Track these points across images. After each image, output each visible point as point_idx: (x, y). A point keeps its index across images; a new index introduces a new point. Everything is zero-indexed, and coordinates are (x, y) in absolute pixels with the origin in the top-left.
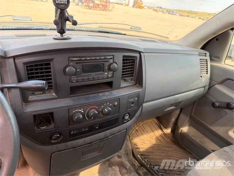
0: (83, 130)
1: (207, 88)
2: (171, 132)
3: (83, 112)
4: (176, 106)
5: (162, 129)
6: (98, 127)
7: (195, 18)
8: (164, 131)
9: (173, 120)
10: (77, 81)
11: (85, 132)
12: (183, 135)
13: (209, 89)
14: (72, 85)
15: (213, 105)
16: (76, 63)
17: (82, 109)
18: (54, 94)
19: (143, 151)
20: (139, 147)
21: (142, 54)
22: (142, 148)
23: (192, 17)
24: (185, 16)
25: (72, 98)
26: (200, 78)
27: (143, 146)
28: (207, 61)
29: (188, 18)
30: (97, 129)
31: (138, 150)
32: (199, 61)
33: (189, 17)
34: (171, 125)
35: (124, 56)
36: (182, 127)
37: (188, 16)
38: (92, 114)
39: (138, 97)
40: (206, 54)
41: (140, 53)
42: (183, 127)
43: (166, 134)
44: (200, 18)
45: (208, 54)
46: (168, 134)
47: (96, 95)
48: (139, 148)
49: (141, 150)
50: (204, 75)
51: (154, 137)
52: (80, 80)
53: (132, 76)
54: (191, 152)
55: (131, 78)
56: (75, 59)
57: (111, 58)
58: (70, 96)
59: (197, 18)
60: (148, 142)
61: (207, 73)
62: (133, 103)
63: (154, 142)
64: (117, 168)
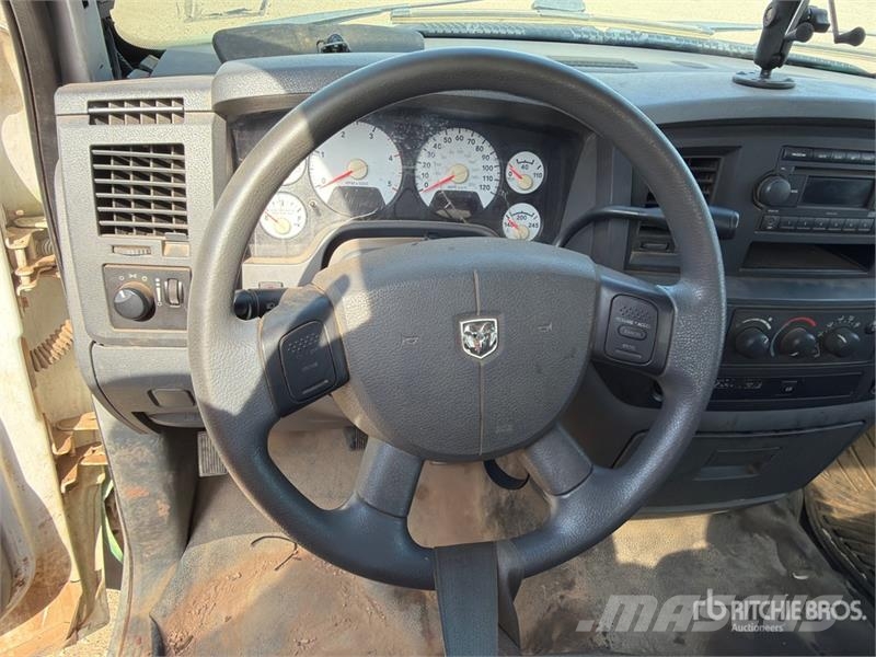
0: (749, 385)
3: (769, 327)
6: (791, 389)
10: (777, 228)
11: (752, 394)
14: (760, 236)
16: (797, 168)
17: (770, 319)
20: (826, 501)
22: (839, 510)
25: (743, 279)
30: (788, 392)
38: (797, 342)
47: (815, 282)
52: (786, 224)
56: (799, 155)
58: (741, 270)
64: (770, 544)
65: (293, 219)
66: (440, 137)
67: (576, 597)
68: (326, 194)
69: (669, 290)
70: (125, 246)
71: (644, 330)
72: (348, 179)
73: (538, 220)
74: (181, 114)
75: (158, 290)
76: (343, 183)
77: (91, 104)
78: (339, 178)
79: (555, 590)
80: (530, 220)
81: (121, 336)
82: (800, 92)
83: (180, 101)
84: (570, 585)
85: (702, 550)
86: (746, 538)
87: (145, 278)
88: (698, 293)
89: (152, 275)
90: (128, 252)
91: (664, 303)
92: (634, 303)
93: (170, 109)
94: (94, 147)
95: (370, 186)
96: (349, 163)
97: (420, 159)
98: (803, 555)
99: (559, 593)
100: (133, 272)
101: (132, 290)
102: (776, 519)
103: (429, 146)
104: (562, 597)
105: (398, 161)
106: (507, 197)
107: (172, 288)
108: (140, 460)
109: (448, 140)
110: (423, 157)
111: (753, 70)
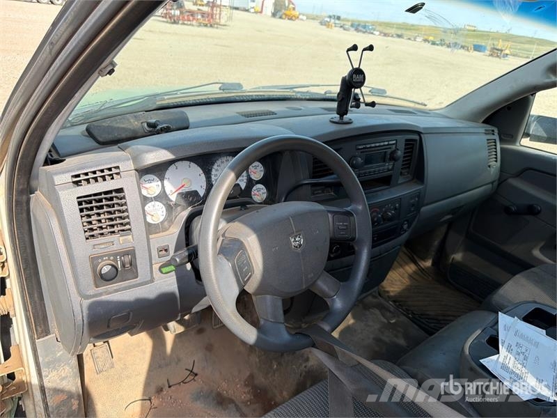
1: (496, 184)
2: (433, 265)
4: (453, 214)
5: (416, 261)
7: (415, 40)
8: (420, 264)
9: (436, 243)
12: (456, 266)
13: (499, 185)
15: (507, 210)
18: (332, 193)
19: (395, 296)
20: (387, 289)
21: (422, 135)
22: (392, 291)
23: (409, 39)
24: (392, 36)
26: (489, 168)
27: (392, 289)
28: (495, 142)
29: (401, 39)
31: (387, 294)
32: (486, 142)
33: (403, 38)
34: (433, 253)
35: (407, 140)
36: (453, 254)
37: (399, 36)
39: (419, 197)
40: (493, 131)
41: (419, 133)
42: (455, 253)
43: (423, 270)
44: (426, 40)
45: (496, 131)
46: (428, 268)
47: (374, 194)
48: (388, 292)
49: (392, 294)
50: (493, 163)
51: (406, 275)
53: (409, 168)
54: (471, 293)
55: (407, 170)
57: (393, 144)
59: (419, 39)
60: (399, 283)
61: (496, 161)
62: (413, 205)
63: (407, 282)
64: (377, 312)
65: (160, 213)
66: (219, 162)
67: (312, 363)
68: (173, 197)
69: (349, 209)
70: (99, 244)
71: (346, 225)
72: (183, 188)
73: (265, 190)
74: (118, 174)
75: (119, 262)
76: (180, 191)
77: (73, 176)
78: (179, 189)
79: (301, 365)
80: (262, 191)
81: (100, 291)
82: (356, 124)
83: (117, 167)
84: (307, 360)
85: (353, 324)
86: (367, 313)
87: (112, 258)
88: (360, 207)
89: (115, 255)
90: (103, 246)
91: (349, 214)
92: (341, 216)
93: (112, 172)
94: (78, 198)
95: (193, 189)
96: (182, 181)
97: (212, 173)
98: (390, 312)
99: (304, 365)
100: (105, 256)
101: (110, 265)
102: (375, 300)
103: (215, 167)
104: (305, 367)
105: (203, 175)
106: (251, 183)
107: (127, 259)
108: (63, 376)
109: (222, 162)
110: (214, 172)
111: (336, 117)
